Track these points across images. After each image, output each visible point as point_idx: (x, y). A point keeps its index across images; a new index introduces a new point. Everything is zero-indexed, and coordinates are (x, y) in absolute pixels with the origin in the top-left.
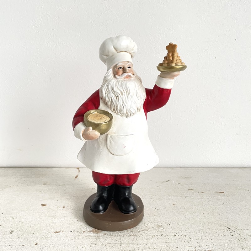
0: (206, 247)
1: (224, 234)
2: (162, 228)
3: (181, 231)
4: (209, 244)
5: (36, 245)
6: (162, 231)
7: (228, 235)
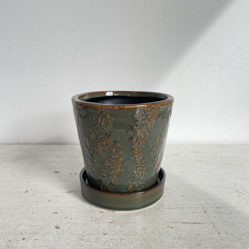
0: (214, 205)
1: (232, 195)
2: (170, 190)
3: (189, 192)
4: (216, 203)
5: (49, 201)
6: (170, 192)
7: (236, 196)
